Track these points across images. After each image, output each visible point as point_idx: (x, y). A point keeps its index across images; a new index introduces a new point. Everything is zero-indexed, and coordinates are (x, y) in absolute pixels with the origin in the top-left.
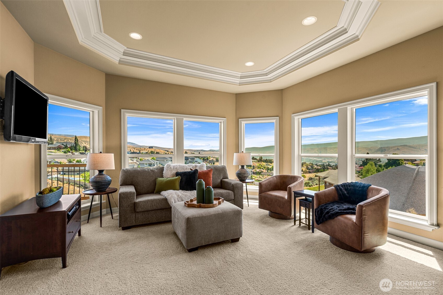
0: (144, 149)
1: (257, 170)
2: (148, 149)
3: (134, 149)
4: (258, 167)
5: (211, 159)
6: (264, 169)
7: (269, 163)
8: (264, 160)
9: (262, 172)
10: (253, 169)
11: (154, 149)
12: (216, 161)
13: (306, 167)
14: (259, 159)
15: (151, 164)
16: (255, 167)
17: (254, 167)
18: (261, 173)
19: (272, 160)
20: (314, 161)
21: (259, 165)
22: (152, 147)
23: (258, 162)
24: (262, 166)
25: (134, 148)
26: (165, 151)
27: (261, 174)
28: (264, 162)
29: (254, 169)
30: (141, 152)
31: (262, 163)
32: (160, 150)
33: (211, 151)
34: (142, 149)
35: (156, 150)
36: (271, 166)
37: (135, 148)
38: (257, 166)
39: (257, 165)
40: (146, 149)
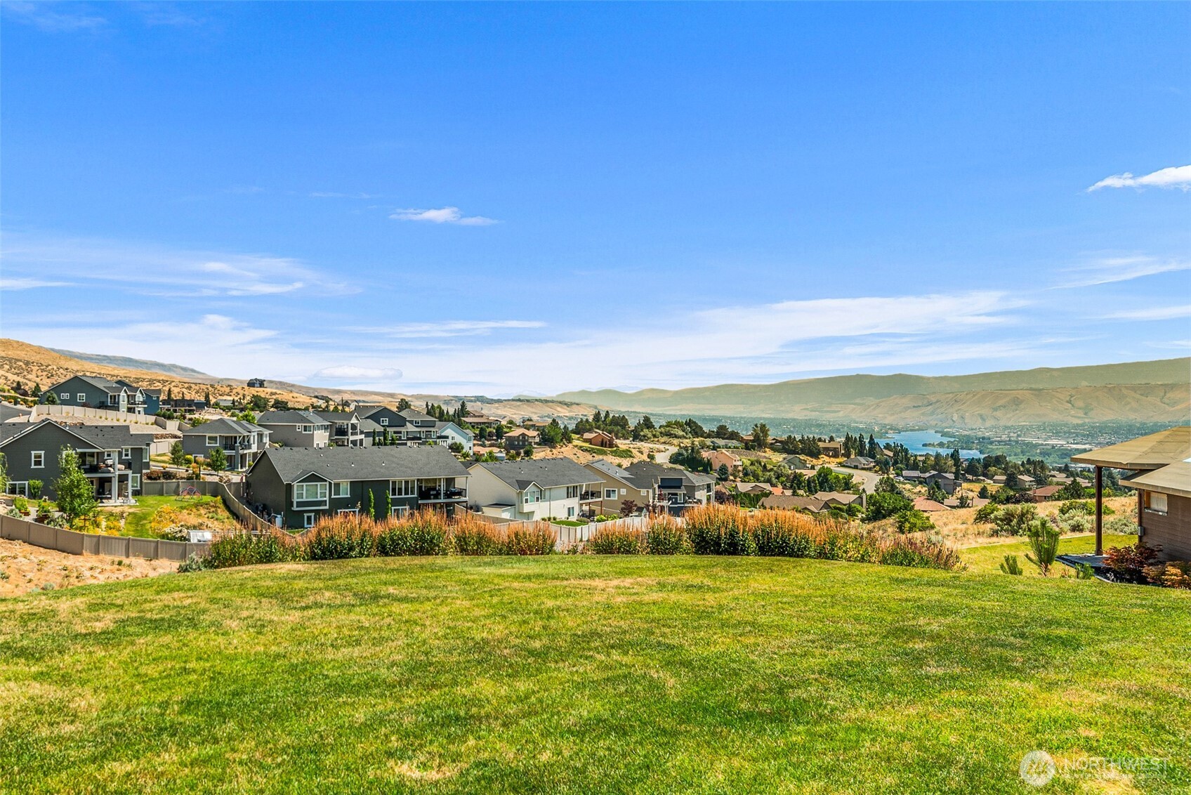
0: (228, 390)
1: (739, 484)
2: (246, 388)
3: (187, 388)
4: (746, 474)
5: (516, 432)
6: (774, 480)
7: (802, 457)
8: (777, 441)
9: (767, 495)
10: (721, 479)
11: (269, 390)
12: (536, 443)
13: (1004, 478)
14: (752, 438)
15: (236, 437)
16: (730, 470)
17: (723, 470)
18: (757, 498)
19: (820, 440)
20: (1049, 455)
21: (752, 464)
22: (261, 383)
23: (747, 448)
24: (765, 467)
25: (186, 385)
26: (315, 400)
27: (760, 503)
28: (775, 450)
29: (726, 480)
30: (213, 401)
31: (769, 453)
32: (295, 395)
33: (519, 400)
34: (219, 388)
35: (276, 394)
36: (813, 468)
37: (193, 386)
38: (740, 468)
39: (740, 463)
40: (234, 391)
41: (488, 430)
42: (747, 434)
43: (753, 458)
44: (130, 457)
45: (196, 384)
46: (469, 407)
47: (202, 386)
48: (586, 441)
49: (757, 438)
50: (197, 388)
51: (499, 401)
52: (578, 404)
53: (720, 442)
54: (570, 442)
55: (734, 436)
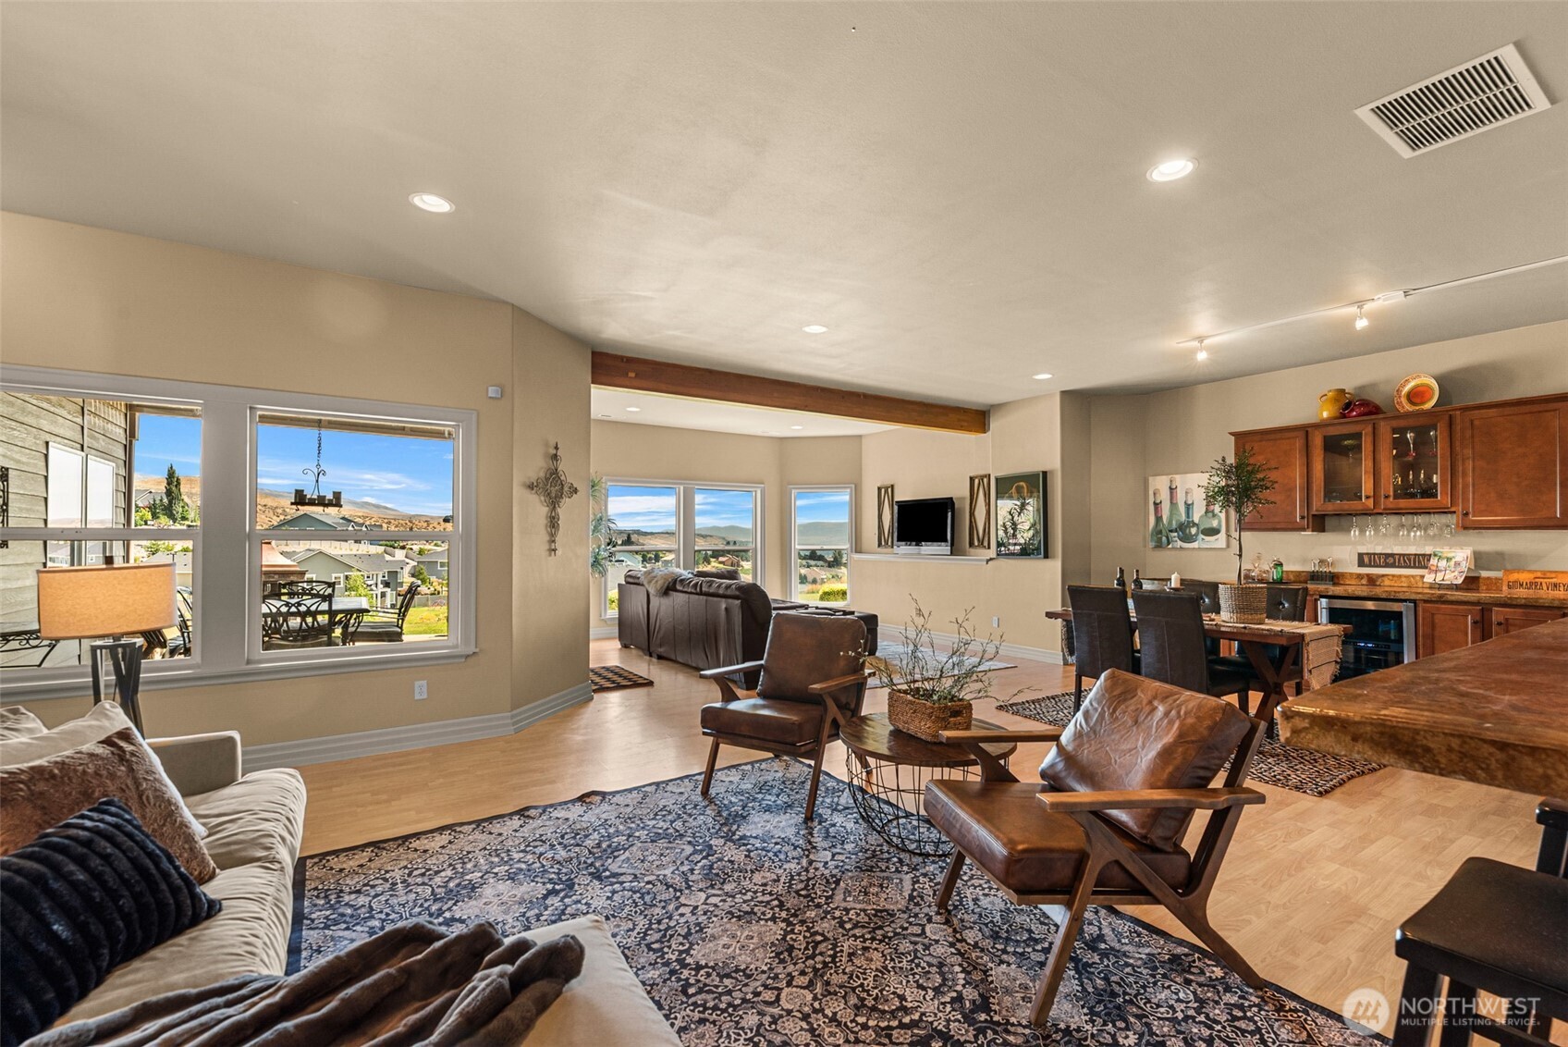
41: (649, 556)
42: (830, 558)
43: (834, 573)
44: (386, 578)
45: (395, 520)
46: (634, 538)
47: (401, 521)
48: (720, 563)
49: (835, 559)
50: (396, 523)
51: (652, 534)
52: (711, 536)
53: (812, 562)
54: (709, 564)
55: (821, 558)
